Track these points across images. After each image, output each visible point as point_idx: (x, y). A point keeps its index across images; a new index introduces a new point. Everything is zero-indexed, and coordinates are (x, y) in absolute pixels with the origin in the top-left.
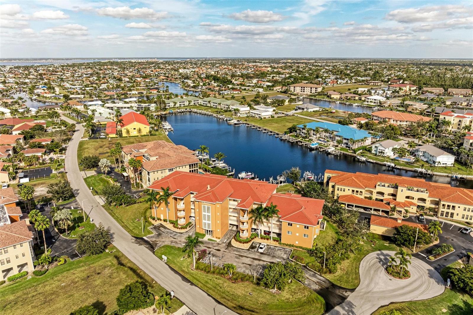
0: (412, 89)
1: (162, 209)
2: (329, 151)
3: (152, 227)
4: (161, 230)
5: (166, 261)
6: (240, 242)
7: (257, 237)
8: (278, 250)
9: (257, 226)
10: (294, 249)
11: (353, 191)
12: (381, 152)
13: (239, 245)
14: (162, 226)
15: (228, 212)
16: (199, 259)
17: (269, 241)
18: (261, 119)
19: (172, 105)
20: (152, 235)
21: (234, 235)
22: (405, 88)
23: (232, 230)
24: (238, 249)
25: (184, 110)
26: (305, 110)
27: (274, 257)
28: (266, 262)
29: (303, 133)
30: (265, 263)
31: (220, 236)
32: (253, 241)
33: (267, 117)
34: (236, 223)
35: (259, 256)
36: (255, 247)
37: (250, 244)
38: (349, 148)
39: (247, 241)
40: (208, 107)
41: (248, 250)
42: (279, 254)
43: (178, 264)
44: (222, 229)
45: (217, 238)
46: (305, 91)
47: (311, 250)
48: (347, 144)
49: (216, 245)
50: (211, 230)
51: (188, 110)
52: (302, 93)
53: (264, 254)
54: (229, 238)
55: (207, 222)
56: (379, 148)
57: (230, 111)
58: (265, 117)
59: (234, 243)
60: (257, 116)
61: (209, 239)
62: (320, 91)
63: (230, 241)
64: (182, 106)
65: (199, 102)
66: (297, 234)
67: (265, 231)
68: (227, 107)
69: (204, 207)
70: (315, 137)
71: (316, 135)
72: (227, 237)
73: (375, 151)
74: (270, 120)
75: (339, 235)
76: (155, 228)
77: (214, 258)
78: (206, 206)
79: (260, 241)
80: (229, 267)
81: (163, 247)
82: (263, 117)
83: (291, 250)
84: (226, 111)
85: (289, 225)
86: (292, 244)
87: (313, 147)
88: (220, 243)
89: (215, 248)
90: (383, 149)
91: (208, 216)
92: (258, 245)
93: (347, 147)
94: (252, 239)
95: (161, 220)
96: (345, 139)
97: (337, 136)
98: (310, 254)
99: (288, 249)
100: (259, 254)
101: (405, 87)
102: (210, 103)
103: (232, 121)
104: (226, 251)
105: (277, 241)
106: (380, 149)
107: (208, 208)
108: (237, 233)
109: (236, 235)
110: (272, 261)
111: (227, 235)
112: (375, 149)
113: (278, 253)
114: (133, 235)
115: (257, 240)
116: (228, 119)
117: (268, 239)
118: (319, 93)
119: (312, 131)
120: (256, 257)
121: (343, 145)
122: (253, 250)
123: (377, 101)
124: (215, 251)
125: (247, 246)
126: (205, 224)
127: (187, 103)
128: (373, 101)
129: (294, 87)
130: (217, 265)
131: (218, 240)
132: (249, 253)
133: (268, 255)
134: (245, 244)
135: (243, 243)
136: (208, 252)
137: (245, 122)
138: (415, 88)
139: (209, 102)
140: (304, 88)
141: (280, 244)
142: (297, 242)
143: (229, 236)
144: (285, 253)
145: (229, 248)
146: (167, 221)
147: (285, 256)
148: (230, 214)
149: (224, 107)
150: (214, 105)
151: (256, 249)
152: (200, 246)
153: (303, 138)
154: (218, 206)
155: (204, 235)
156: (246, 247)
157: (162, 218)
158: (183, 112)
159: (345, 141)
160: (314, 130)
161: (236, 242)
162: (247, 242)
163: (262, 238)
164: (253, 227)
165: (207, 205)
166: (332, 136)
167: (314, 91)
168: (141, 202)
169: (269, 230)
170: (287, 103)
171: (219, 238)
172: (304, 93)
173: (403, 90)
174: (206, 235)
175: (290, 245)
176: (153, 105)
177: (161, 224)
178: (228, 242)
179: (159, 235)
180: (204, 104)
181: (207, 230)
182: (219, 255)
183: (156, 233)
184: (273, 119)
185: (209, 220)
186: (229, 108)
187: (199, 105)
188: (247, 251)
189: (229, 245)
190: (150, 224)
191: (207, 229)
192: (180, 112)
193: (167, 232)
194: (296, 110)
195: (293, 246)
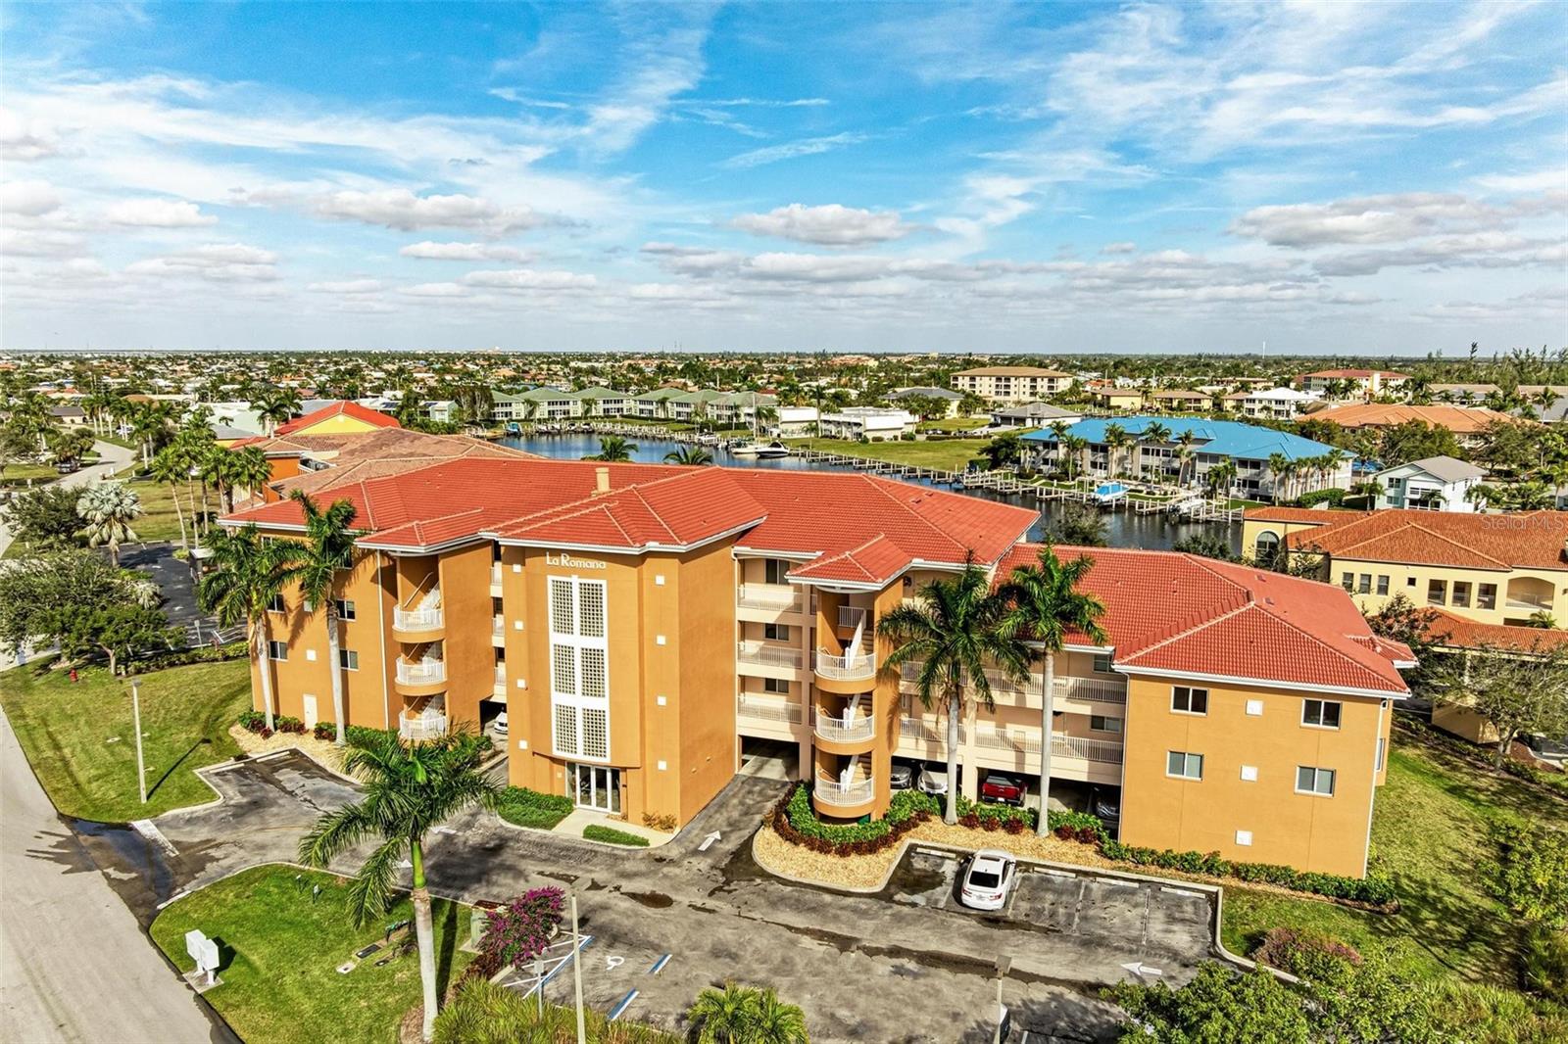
0: (1392, 383)
1: (311, 655)
2: (1184, 508)
3: (230, 764)
4: (277, 784)
5: (211, 983)
6: (822, 846)
7: (936, 819)
8: (1111, 894)
9: (931, 738)
10: (1227, 889)
11: (1437, 588)
12: (1423, 503)
13: (812, 867)
14: (298, 761)
15: (729, 653)
16: (486, 966)
17: (1026, 838)
18: (865, 441)
19: (519, 410)
20: (199, 809)
21: (770, 805)
22: (1368, 383)
23: (756, 780)
24: (804, 895)
25: (566, 426)
26: (1029, 423)
27: (1091, 943)
28: (1048, 980)
29: (1046, 462)
30: (1039, 994)
31: (671, 807)
32: (907, 840)
33: (887, 436)
34: (782, 732)
35: (976, 938)
36: (931, 880)
37: (888, 860)
38: (1267, 498)
39: (871, 835)
40: (658, 419)
41: (885, 897)
42: (1128, 926)
43: (307, 1006)
44: (687, 755)
45: (649, 821)
46: (1012, 390)
47: (1363, 893)
48: (1254, 484)
49: (642, 867)
50: (606, 761)
51: (581, 425)
52: (1001, 398)
53: (1012, 925)
54: (734, 826)
55: (580, 702)
56: (1410, 484)
57: (739, 426)
58: (878, 434)
59: (772, 852)
60: (846, 432)
61: (591, 833)
62: (1066, 389)
63: (747, 845)
64: (558, 417)
65: (625, 405)
66: (1249, 773)
67: (984, 774)
68: (729, 413)
69: (563, 590)
70: (1100, 473)
71: (1105, 466)
72: (720, 819)
73: (1390, 499)
74: (898, 445)
75: (1478, 803)
76: (249, 771)
77: (614, 960)
78: (575, 580)
79: (962, 838)
80: (734, 1020)
81: (245, 879)
82: (870, 436)
83: (1212, 899)
84: (727, 427)
85: (1180, 700)
86: (1203, 851)
87: (1105, 498)
88: (674, 853)
89: (628, 886)
90: (1433, 486)
91: (592, 657)
92: (949, 868)
93: (1253, 497)
94: (903, 827)
95: (300, 729)
96: (1243, 463)
97: (1202, 457)
98: (1369, 920)
99: (1188, 888)
100: (972, 925)
101: (1368, 377)
102: (665, 409)
103: (750, 448)
104: (711, 903)
105: (1084, 837)
106: (1414, 491)
107: (591, 595)
108: (791, 793)
109: (782, 808)
110: (1088, 974)
111: (722, 805)
112: (1391, 492)
113: (1121, 916)
114: (68, 811)
115: (941, 836)
116: (733, 442)
117: (1013, 827)
118: (1063, 394)
119: (1088, 453)
120: (958, 948)
121: (1233, 490)
122: (919, 899)
123: (1287, 407)
124: (627, 904)
125: (872, 871)
126: (567, 715)
127: (577, 410)
128: (1274, 406)
129: (973, 378)
130: (636, 1013)
131: (658, 839)
132: (898, 919)
133: (1046, 931)
134: (855, 860)
135: (843, 852)
136: (572, 914)
137: (801, 451)
138: (1401, 382)
139: (662, 402)
140: (1008, 379)
141: (1113, 855)
142: (1244, 838)
143: (735, 815)
144: (1171, 919)
145: (741, 888)
146: (332, 737)
147: (1181, 939)
148: (743, 668)
149: (719, 417)
150: (679, 414)
151: (942, 894)
152: (519, 874)
153: (1051, 477)
154: (660, 580)
155: (561, 807)
156: (861, 874)
157: (311, 723)
158: (559, 432)
159: (1243, 473)
160: (1095, 448)
161: (787, 845)
162: (870, 847)
163: (969, 820)
164: (900, 753)
165: (582, 572)
166: (1176, 464)
167: (1045, 390)
168: (227, 658)
169: (1020, 762)
170: (952, 412)
171: (667, 825)
172: (1007, 398)
173: (1359, 386)
174: (579, 805)
175: (1188, 864)
176: (443, 404)
177: (294, 752)
178: (732, 845)
179: (256, 805)
180: (642, 411)
181: (585, 771)
182: (653, 937)
183: (238, 799)
184: (911, 442)
185: (593, 688)
186: (737, 416)
187: (623, 416)
188: (874, 905)
189: (740, 864)
190: (225, 748)
191: (580, 756)
192: (548, 433)
193: (317, 793)
194: (992, 425)
195: (1211, 866)
